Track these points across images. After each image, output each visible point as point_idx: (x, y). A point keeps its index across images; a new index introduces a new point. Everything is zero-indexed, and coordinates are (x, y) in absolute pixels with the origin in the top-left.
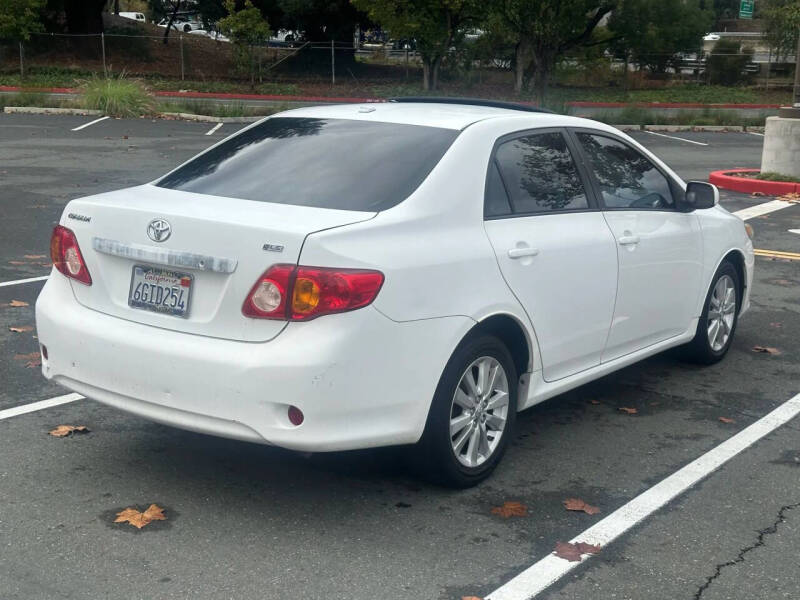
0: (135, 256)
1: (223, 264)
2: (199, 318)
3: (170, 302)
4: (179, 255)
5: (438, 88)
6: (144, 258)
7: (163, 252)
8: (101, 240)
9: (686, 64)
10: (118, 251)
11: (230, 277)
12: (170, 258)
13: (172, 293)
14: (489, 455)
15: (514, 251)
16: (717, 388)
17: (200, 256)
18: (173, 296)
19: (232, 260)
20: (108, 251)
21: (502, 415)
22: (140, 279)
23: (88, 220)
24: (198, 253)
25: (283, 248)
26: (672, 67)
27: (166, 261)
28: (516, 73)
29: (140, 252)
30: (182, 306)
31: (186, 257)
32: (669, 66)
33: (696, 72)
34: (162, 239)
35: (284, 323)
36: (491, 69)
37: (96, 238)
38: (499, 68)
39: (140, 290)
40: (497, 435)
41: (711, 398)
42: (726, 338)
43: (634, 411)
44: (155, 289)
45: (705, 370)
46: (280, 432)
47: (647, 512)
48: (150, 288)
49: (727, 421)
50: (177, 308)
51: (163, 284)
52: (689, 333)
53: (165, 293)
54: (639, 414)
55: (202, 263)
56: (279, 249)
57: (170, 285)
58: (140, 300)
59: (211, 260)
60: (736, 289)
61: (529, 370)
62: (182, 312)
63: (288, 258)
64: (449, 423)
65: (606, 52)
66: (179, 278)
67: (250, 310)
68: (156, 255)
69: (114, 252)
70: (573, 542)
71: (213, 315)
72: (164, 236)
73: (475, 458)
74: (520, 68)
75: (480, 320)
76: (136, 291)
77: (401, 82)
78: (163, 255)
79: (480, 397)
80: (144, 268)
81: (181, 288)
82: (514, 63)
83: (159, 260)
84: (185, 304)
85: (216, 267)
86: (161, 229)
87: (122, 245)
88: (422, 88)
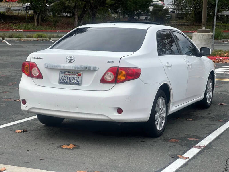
0: (62, 68)
1: (94, 68)
2: (84, 85)
3: (74, 81)
4: (78, 66)
5: (41, 25)
6: (65, 68)
7: (73, 66)
8: (48, 64)
9: (142, 15)
10: (55, 67)
11: (96, 72)
12: (75, 68)
13: (74, 78)
14: (162, 128)
15: (167, 65)
16: (212, 114)
17: (86, 66)
18: (75, 79)
19: (97, 67)
20: (51, 67)
21: (164, 115)
22: (63, 75)
23: (42, 59)
24: (85, 65)
25: (114, 62)
26: (137, 16)
27: (74, 68)
28: (75, 19)
29: (64, 67)
30: (79, 82)
31: (81, 67)
32: (135, 16)
33: (146, 18)
34: (72, 62)
35: (114, 84)
36: (61, 16)
37: (45, 64)
38: (64, 17)
39: (63, 78)
40: (164, 122)
41: (212, 116)
42: (210, 100)
43: (192, 120)
44: (68, 78)
45: (207, 110)
46: (115, 116)
47: (212, 139)
48: (67, 78)
49: (221, 121)
50: (77, 83)
51: (71, 76)
52: (202, 97)
53: (72, 79)
54: (193, 120)
55: (87, 68)
56: (112, 62)
57: (74, 76)
58: (63, 81)
59: (90, 67)
60: (212, 84)
61: (170, 102)
62: (78, 84)
63: (116, 65)
64: (155, 116)
65: (110, 10)
66: (77, 73)
67: (103, 81)
68: (70, 67)
69: (54, 67)
70: (197, 145)
71: (90, 84)
72: (72, 61)
73: (159, 128)
74: (76, 16)
75: (162, 84)
76: (61, 79)
77: (24, 22)
78: (73, 67)
79: (160, 109)
80: (64, 71)
81: (78, 77)
82: (74, 14)
83: (71, 68)
84: (80, 81)
85: (92, 69)
86: (71, 59)
87: (56, 65)
88: (34, 25)
